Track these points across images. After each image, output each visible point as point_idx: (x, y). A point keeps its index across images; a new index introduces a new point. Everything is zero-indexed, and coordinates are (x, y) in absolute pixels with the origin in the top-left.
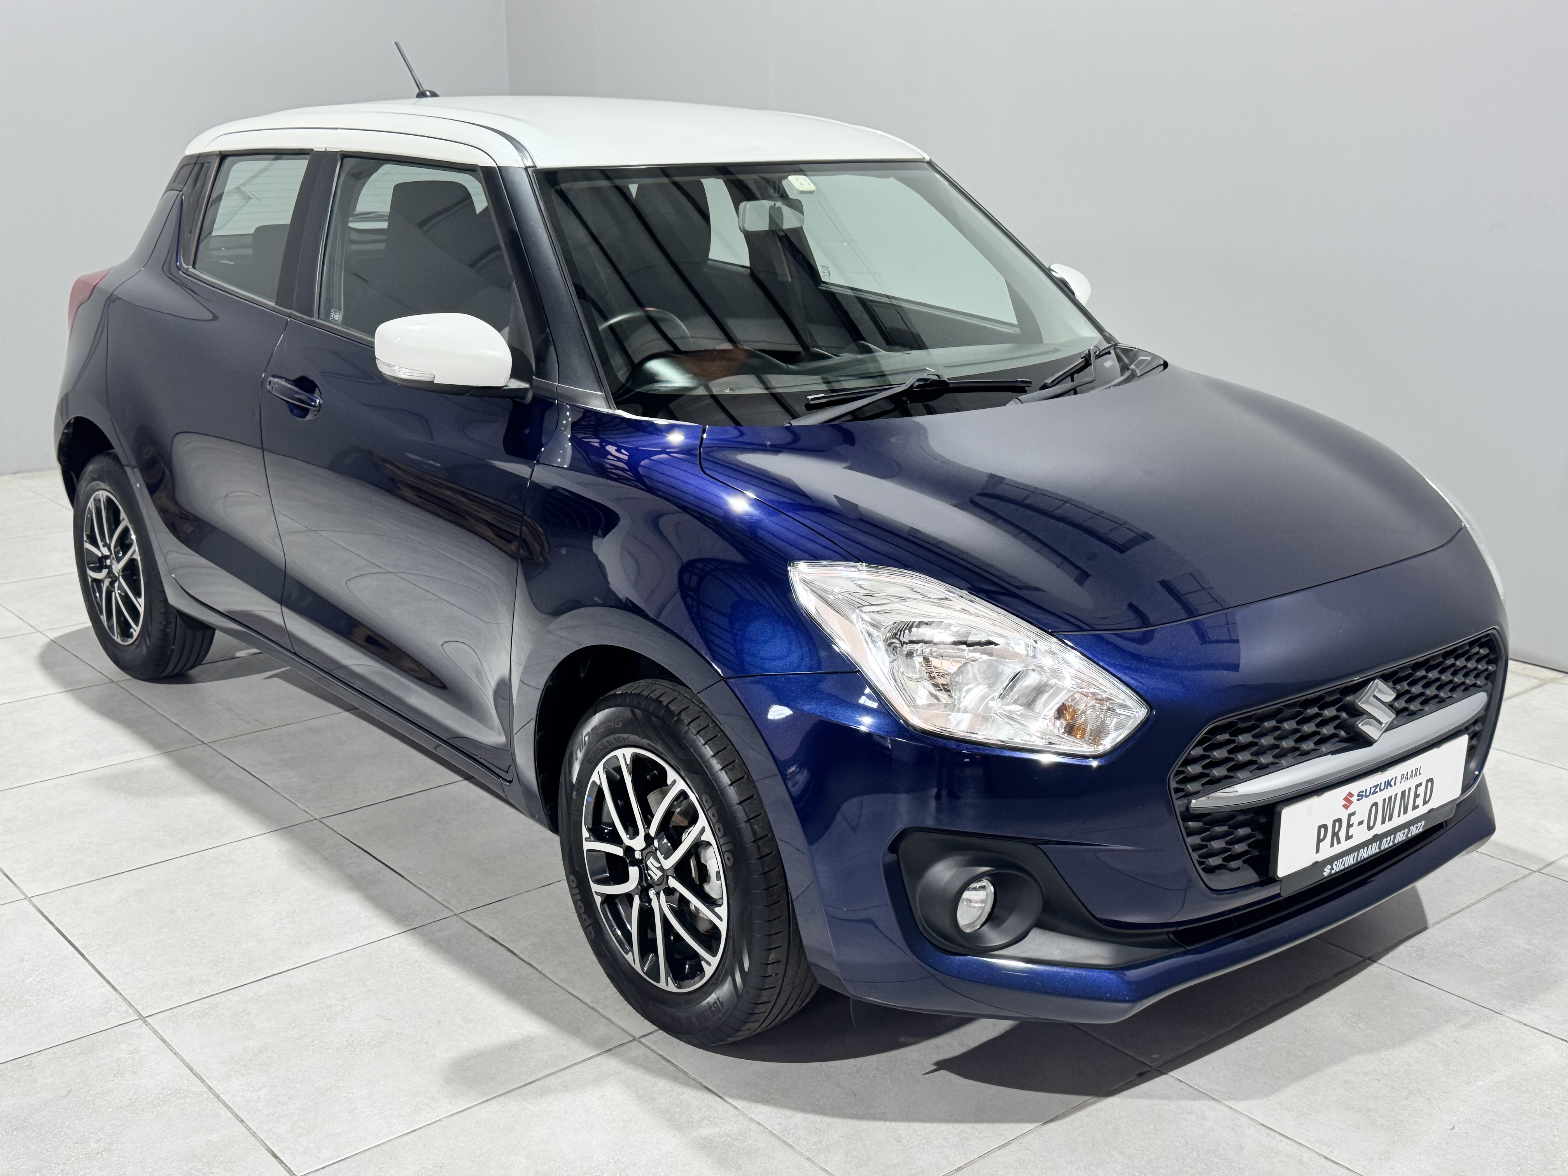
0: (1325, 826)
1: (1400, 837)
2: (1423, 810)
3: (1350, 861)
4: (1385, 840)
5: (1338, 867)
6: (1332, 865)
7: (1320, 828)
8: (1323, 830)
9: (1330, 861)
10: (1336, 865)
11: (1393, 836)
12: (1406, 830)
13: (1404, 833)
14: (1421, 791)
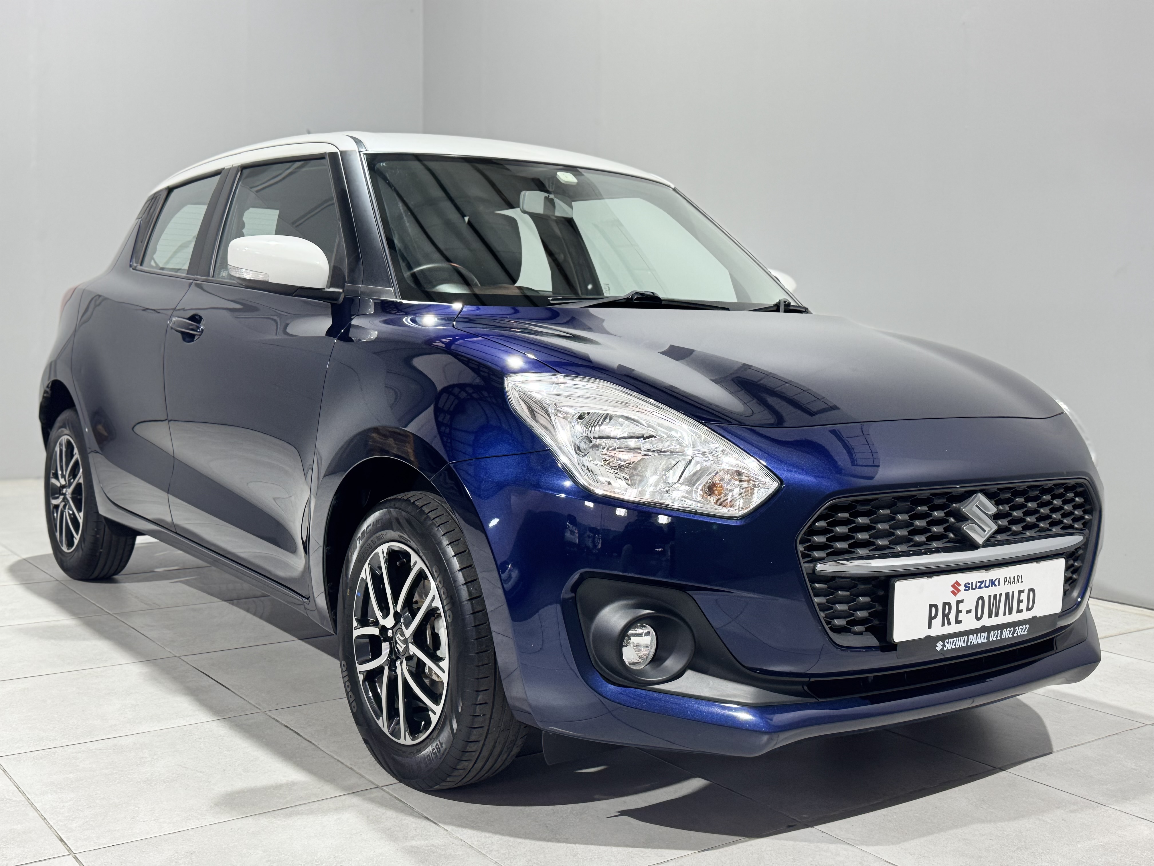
0: (936, 606)
1: (1007, 634)
2: (1026, 615)
3: (961, 642)
4: (992, 632)
5: (950, 645)
6: (944, 642)
7: (931, 606)
8: (933, 609)
9: (943, 638)
10: (948, 643)
11: (999, 631)
12: (1012, 629)
13: (1010, 632)
14: (1024, 597)
